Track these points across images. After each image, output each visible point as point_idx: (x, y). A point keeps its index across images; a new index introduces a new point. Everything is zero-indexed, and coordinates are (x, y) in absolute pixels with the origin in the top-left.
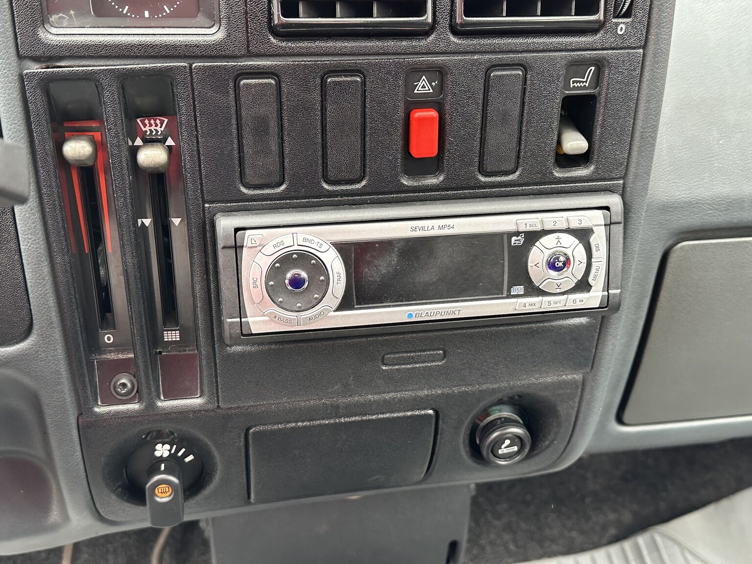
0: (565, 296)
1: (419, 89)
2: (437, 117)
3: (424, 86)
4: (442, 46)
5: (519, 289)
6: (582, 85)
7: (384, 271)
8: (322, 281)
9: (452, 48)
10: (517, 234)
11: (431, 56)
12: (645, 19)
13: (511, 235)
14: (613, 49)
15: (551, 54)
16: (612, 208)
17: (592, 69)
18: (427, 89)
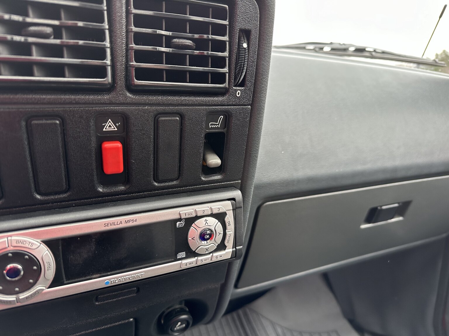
0: (211, 254)
1: (107, 128)
2: (121, 147)
4: (121, 99)
5: (182, 254)
6: (217, 127)
8: (35, 270)
9: (128, 100)
10: (180, 220)
11: (113, 106)
12: (252, 88)
14: (234, 105)
15: (197, 107)
16: (237, 199)
17: (221, 117)
18: (113, 128)
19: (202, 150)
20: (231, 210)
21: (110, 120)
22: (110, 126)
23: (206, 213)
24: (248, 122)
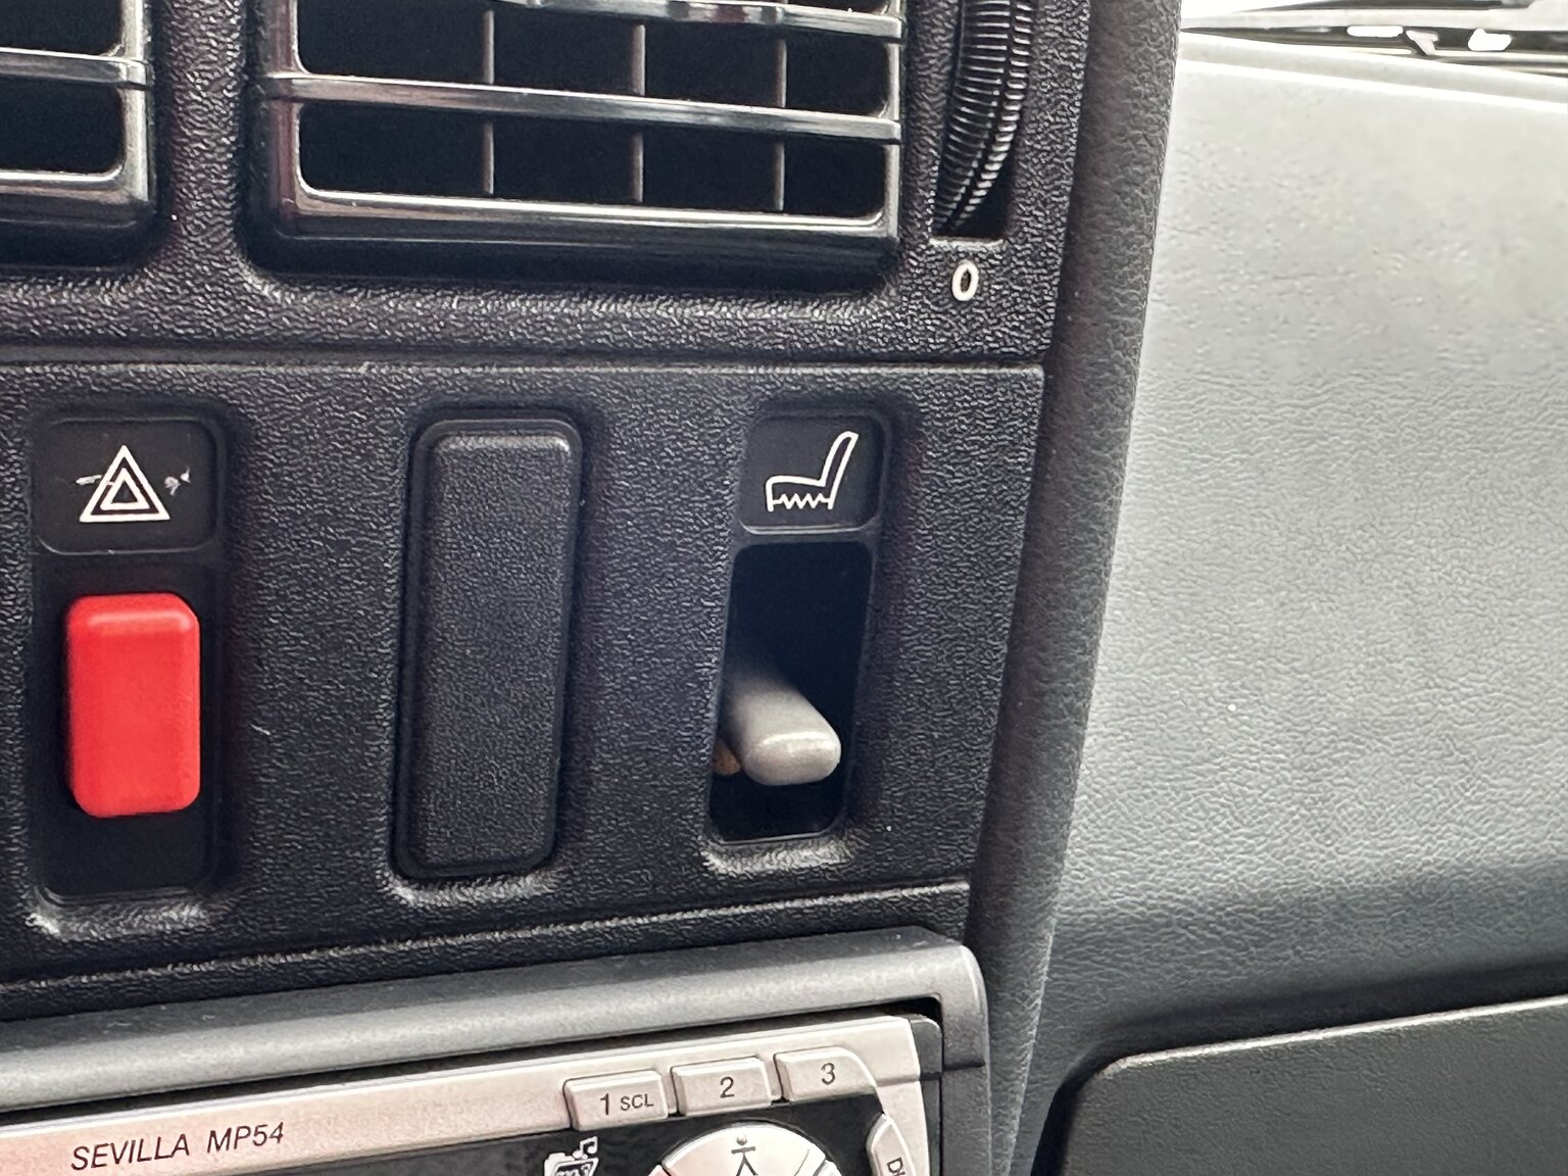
1: (105, 506)
2: (191, 632)
3: (122, 494)
4: (207, 311)
6: (813, 504)
9: (251, 323)
10: (567, 1138)
11: (153, 354)
12: (1055, 246)
13: (540, 1145)
14: (934, 360)
15: (689, 371)
16: (949, 1006)
17: (848, 440)
18: (142, 504)
19: (711, 664)
20: (909, 1080)
21: (124, 452)
22: (124, 495)
23: (742, 1099)
24: (1027, 474)
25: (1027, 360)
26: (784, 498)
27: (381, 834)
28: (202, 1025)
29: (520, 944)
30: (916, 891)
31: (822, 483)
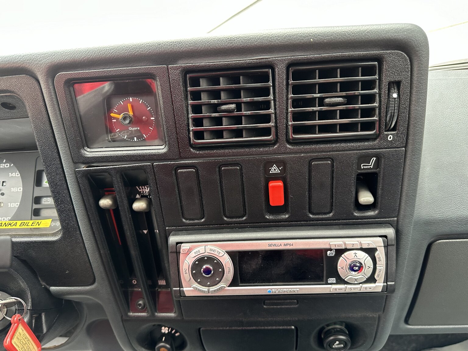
0: (361, 285)
2: (282, 185)
3: (274, 170)
4: (283, 150)
5: (332, 280)
7: (254, 267)
8: (221, 271)
10: (331, 250)
11: (277, 155)
12: (405, 132)
13: (327, 250)
14: (386, 148)
15: (347, 152)
16: (388, 237)
17: (374, 159)
18: (277, 171)
20: (382, 246)
21: (275, 165)
22: (275, 170)
23: (355, 247)
25: (402, 147)
26: (364, 167)
27: (307, 209)
28: (284, 231)
29: (327, 223)
30: (388, 219)
31: (370, 164)
